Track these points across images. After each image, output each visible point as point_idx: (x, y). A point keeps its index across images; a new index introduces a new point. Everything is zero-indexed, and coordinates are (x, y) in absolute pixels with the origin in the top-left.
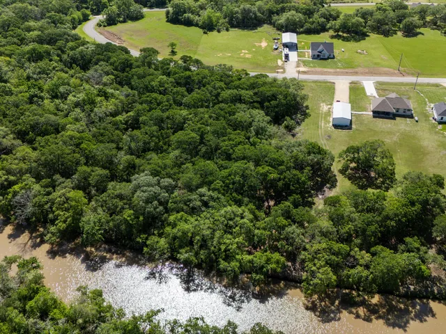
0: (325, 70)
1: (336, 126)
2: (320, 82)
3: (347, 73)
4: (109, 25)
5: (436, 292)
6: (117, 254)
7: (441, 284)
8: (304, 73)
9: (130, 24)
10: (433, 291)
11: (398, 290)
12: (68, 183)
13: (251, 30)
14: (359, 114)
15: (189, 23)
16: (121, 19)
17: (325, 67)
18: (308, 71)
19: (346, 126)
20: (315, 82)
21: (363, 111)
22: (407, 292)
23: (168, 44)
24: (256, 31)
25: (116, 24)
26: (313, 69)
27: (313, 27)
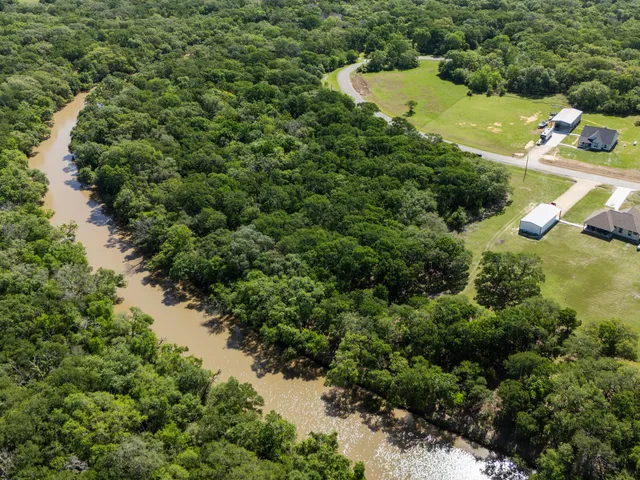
0: (582, 164)
1: (522, 233)
2: (558, 177)
3: (609, 172)
4: (370, 71)
5: (471, 430)
6: (197, 297)
7: (482, 425)
8: (550, 162)
9: (396, 74)
10: (467, 429)
11: (430, 414)
12: (189, 220)
13: (534, 98)
14: (568, 226)
15: (459, 80)
16: (386, 66)
17: (584, 161)
18: (556, 162)
19: (536, 235)
20: (552, 176)
21: (576, 222)
22: (438, 420)
23: (405, 102)
24: (539, 100)
25: (377, 71)
26: (565, 160)
27: (618, 105)
